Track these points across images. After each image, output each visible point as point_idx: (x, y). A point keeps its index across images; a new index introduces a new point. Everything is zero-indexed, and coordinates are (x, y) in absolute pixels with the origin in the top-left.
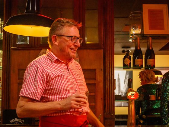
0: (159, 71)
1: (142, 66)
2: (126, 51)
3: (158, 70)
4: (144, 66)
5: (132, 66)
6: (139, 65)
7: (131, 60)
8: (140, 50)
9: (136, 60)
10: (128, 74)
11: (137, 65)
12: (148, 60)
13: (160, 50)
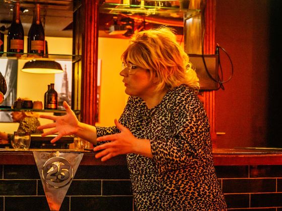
0: (54, 62)
1: (22, 51)
2: (7, 29)
3: (52, 60)
4: (25, 51)
5: (5, 50)
6: (16, 50)
7: (3, 41)
8: (20, 24)
9: (11, 40)
10: (10, 68)
11: (14, 50)
12: (32, 41)
13: (65, 29)
